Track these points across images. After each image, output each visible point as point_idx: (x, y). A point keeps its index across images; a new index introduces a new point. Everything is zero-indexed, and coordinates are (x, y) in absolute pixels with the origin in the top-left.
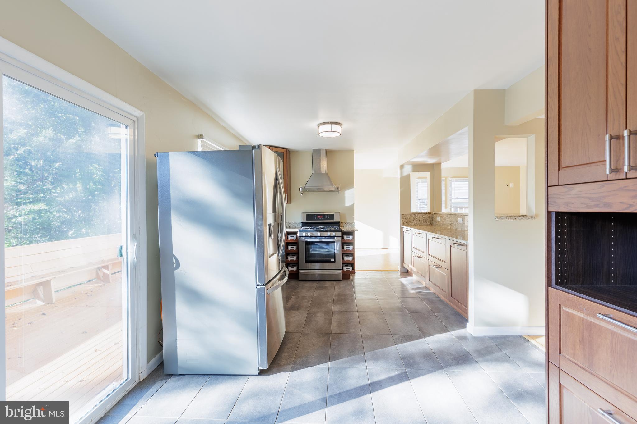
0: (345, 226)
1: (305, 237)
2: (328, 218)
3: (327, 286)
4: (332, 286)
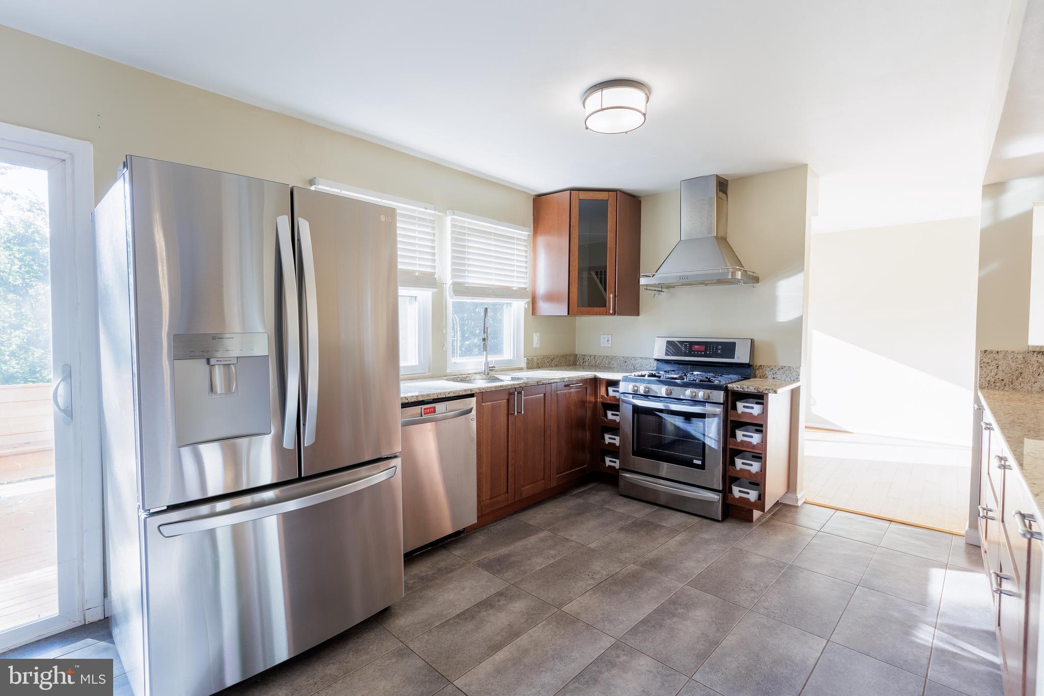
0: (770, 376)
1: (634, 395)
2: (719, 351)
3: (664, 525)
4: (674, 531)
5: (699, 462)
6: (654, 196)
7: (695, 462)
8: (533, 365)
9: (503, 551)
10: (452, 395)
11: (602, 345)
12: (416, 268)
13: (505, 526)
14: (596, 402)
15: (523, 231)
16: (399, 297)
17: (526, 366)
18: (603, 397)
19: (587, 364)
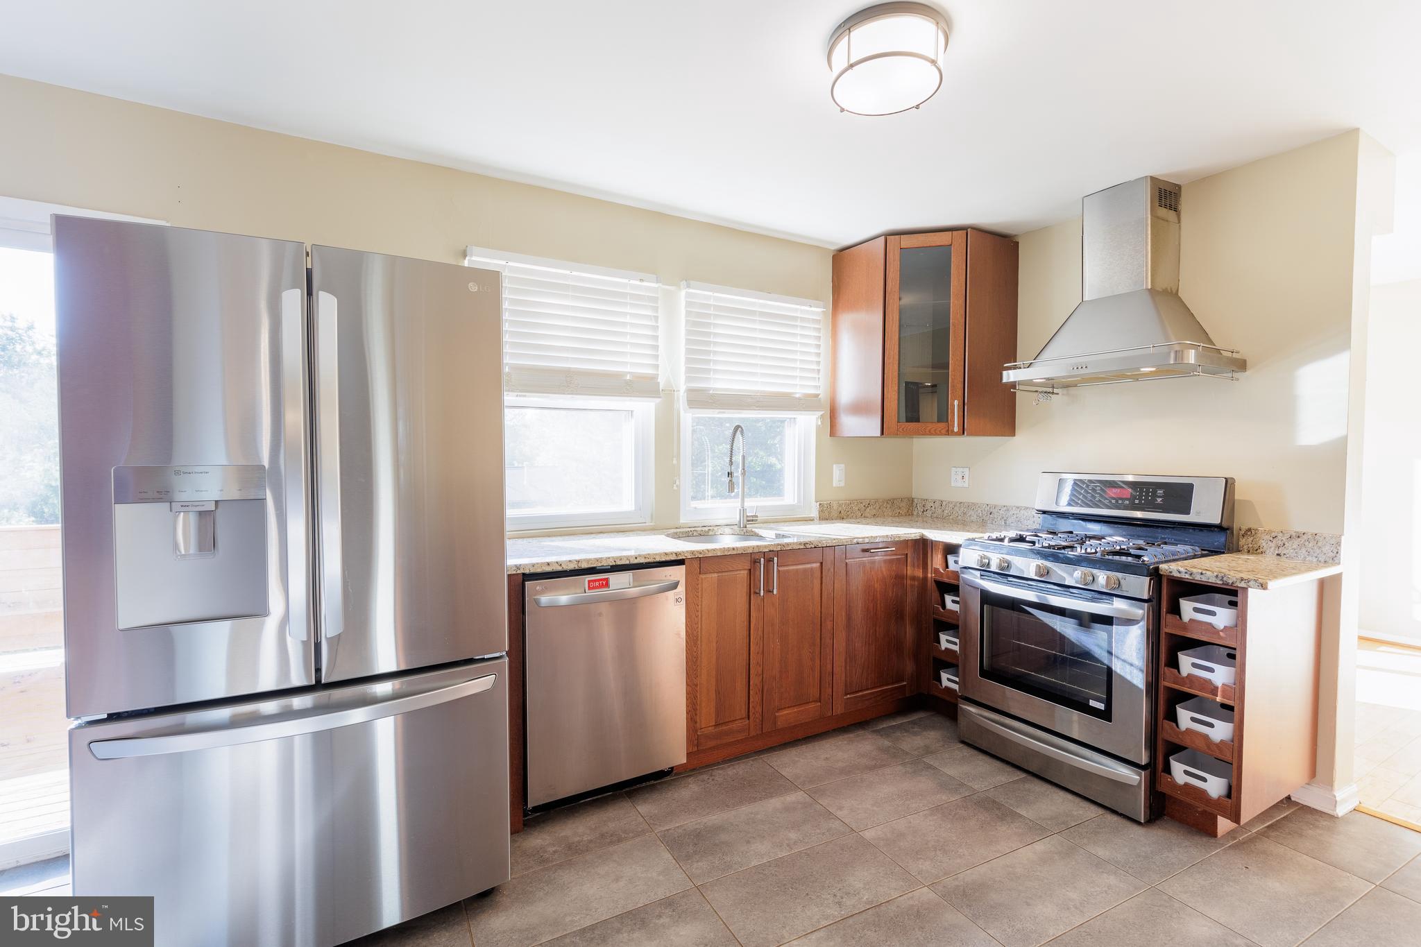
0: (1269, 551)
1: (983, 573)
2: (1159, 500)
3: (1023, 813)
4: (1038, 830)
5: (1101, 706)
6: (1041, 231)
7: (1093, 703)
8: (828, 514)
9: (714, 818)
10: (642, 561)
11: (953, 484)
12: (628, 369)
13: (741, 773)
14: (925, 578)
15: (811, 307)
16: (506, 411)
17: (818, 516)
18: (936, 571)
19: (929, 513)
